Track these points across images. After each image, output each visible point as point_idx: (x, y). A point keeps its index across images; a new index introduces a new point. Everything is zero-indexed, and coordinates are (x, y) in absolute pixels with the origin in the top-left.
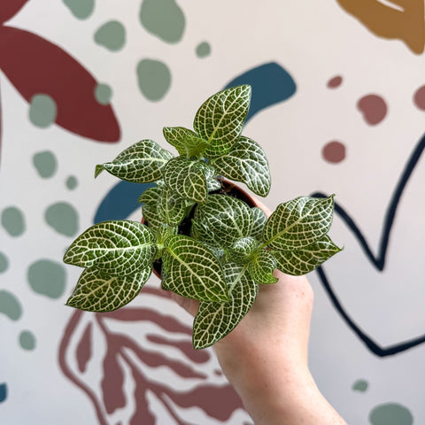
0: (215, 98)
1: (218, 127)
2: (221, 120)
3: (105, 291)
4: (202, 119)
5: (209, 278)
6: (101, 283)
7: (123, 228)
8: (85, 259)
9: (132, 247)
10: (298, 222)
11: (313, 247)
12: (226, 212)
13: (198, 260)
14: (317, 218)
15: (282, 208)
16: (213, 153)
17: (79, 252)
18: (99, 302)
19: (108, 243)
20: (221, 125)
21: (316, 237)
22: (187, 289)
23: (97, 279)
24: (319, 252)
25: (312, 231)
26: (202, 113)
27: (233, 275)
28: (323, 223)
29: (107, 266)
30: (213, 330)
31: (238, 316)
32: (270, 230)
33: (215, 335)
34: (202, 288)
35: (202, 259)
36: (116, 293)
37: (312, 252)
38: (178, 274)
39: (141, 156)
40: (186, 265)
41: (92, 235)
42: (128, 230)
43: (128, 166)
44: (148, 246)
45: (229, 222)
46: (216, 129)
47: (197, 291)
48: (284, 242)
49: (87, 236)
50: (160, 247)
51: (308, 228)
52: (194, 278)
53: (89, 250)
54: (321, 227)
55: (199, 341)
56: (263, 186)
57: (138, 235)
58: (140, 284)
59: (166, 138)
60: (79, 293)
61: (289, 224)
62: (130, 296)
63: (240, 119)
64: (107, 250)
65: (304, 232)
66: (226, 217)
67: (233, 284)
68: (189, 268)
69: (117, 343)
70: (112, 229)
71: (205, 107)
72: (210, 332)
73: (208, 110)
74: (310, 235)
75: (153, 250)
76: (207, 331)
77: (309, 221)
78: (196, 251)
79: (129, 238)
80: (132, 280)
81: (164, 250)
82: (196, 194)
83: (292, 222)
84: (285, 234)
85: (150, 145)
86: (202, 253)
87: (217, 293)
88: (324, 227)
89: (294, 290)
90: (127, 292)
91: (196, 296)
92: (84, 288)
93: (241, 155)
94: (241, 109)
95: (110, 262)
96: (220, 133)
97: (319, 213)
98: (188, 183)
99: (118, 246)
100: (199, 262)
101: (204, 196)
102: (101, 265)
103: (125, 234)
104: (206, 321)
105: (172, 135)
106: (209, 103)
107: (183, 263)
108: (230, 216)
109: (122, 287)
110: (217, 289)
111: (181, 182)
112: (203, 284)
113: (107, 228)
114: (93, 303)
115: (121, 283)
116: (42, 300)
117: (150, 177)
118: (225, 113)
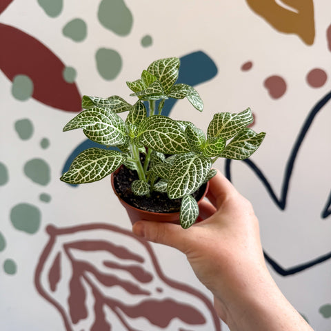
1: (162, 75)
2: (163, 71)
4: (151, 72)
34: (168, 140)
35: (165, 124)
50: (131, 137)
68: (156, 131)
69: (80, 268)
71: (152, 65)
73: (154, 67)
91: (164, 149)
100: (163, 126)
107: (151, 130)
112: (169, 137)
116: (22, 235)
118: (166, 66)
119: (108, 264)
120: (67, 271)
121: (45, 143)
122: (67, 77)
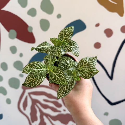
0: (64, 30)
2: (65, 36)
3: (33, 81)
4: (60, 35)
5: (61, 77)
6: (32, 79)
8: (28, 71)
9: (40, 69)
10: (86, 64)
11: (91, 71)
13: (58, 72)
14: (92, 62)
15: (82, 60)
16: (63, 45)
17: (26, 70)
19: (34, 67)
20: (66, 37)
22: (55, 81)
23: (31, 78)
24: (93, 72)
25: (91, 66)
27: (69, 78)
29: (33, 74)
30: (63, 93)
32: (79, 66)
33: (63, 95)
34: (59, 80)
36: (36, 82)
38: (53, 76)
39: (44, 46)
40: (55, 74)
41: (30, 65)
43: (40, 48)
44: (45, 69)
45: (68, 64)
46: (64, 38)
48: (83, 69)
49: (28, 66)
50: (48, 70)
51: (89, 65)
52: (57, 77)
53: (29, 69)
54: (93, 65)
55: (59, 96)
56: (77, 53)
57: (42, 66)
58: (42, 80)
59: (51, 41)
60: (26, 82)
62: (40, 83)
63: (71, 35)
64: (34, 69)
65: (88, 66)
66: (67, 62)
67: (68, 81)
71: (61, 32)
73: (62, 33)
74: (90, 67)
75: (46, 70)
76: (61, 94)
77: (90, 63)
78: (58, 70)
79: (40, 66)
80: (40, 79)
82: (58, 55)
83: (85, 64)
84: (83, 67)
85: (46, 43)
88: (94, 65)
91: (58, 83)
92: (27, 81)
93: (71, 45)
94: (71, 33)
98: (56, 52)
99: (36, 68)
100: (58, 73)
101: (60, 55)
103: (38, 65)
104: (61, 91)
105: (52, 40)
106: (62, 31)
109: (37, 81)
110: (63, 81)
111: (54, 52)
112: (60, 79)
113: (34, 63)
114: (29, 85)
117: (46, 51)
118: (67, 33)
119: (45, 100)
122: (29, 30)
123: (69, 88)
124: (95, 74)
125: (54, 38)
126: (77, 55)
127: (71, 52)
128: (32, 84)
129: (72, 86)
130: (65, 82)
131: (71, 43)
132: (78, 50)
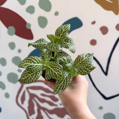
0: (61, 27)
1: (61, 34)
2: (62, 32)
3: (29, 77)
4: (57, 32)
5: (58, 72)
6: (28, 75)
7: (35, 58)
8: (24, 66)
9: (37, 64)
11: (88, 67)
12: (64, 57)
14: (89, 59)
15: (79, 56)
16: (60, 42)
17: (23, 64)
18: (27, 80)
19: (31, 62)
20: (62, 34)
21: (88, 64)
22: (52, 76)
23: (27, 74)
26: (57, 31)
27: (66, 74)
28: (90, 60)
29: (30, 68)
30: (60, 89)
31: (67, 85)
32: (76, 62)
33: (60, 91)
34: (57, 75)
35: (57, 67)
36: (32, 78)
37: (87, 69)
38: (50, 71)
39: (41, 42)
40: (52, 69)
41: (27, 60)
42: (36, 59)
43: (37, 44)
44: (42, 65)
45: (64, 60)
47: (55, 76)
48: (79, 65)
49: (25, 60)
51: (86, 61)
52: (54, 72)
53: (26, 64)
55: (56, 92)
56: (73, 50)
57: (39, 61)
58: (39, 75)
59: (48, 37)
60: (22, 77)
61: (81, 60)
62: (36, 79)
63: (67, 32)
64: (31, 64)
65: (85, 63)
67: (66, 76)
68: (53, 70)
70: (32, 58)
71: (58, 29)
72: (59, 90)
73: (59, 30)
74: (87, 63)
76: (58, 89)
77: (87, 60)
78: (55, 65)
79: (37, 61)
80: (37, 74)
81: (46, 66)
83: (82, 60)
84: (80, 63)
85: (43, 40)
86: (57, 66)
87: (61, 77)
89: (83, 83)
90: (35, 78)
91: (55, 78)
93: (68, 42)
94: (68, 30)
95: (31, 67)
96: (62, 36)
97: (89, 58)
99: (33, 63)
102: (29, 68)
104: (58, 87)
107: (51, 69)
108: (65, 58)
111: (51, 47)
113: (31, 58)
114: (26, 81)
115: (34, 75)
117: (43, 48)
118: (64, 30)
119: (42, 95)
120: (27, 97)
121: (19, 51)
122: (27, 27)
123: (66, 84)
124: (91, 71)
125: (51, 35)
126: (73, 52)
127: (68, 48)
128: (28, 79)
129: (69, 82)
130: (62, 77)
131: (67, 40)
132: (75, 47)
